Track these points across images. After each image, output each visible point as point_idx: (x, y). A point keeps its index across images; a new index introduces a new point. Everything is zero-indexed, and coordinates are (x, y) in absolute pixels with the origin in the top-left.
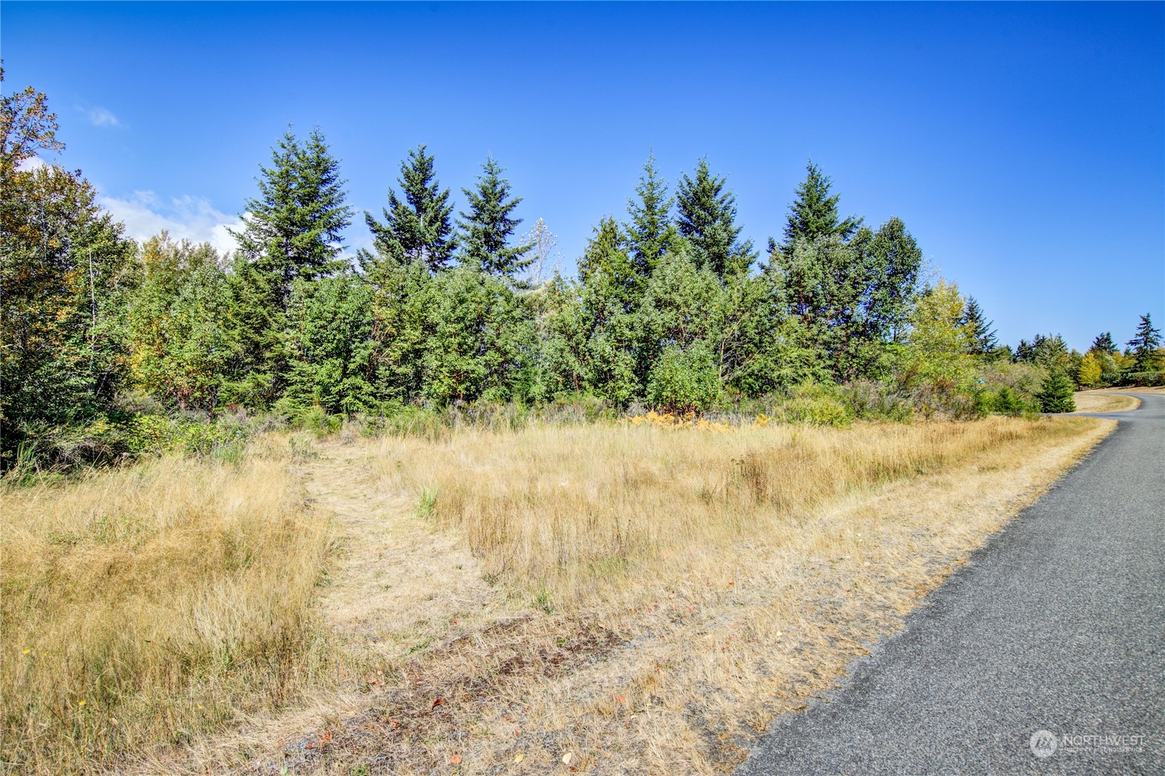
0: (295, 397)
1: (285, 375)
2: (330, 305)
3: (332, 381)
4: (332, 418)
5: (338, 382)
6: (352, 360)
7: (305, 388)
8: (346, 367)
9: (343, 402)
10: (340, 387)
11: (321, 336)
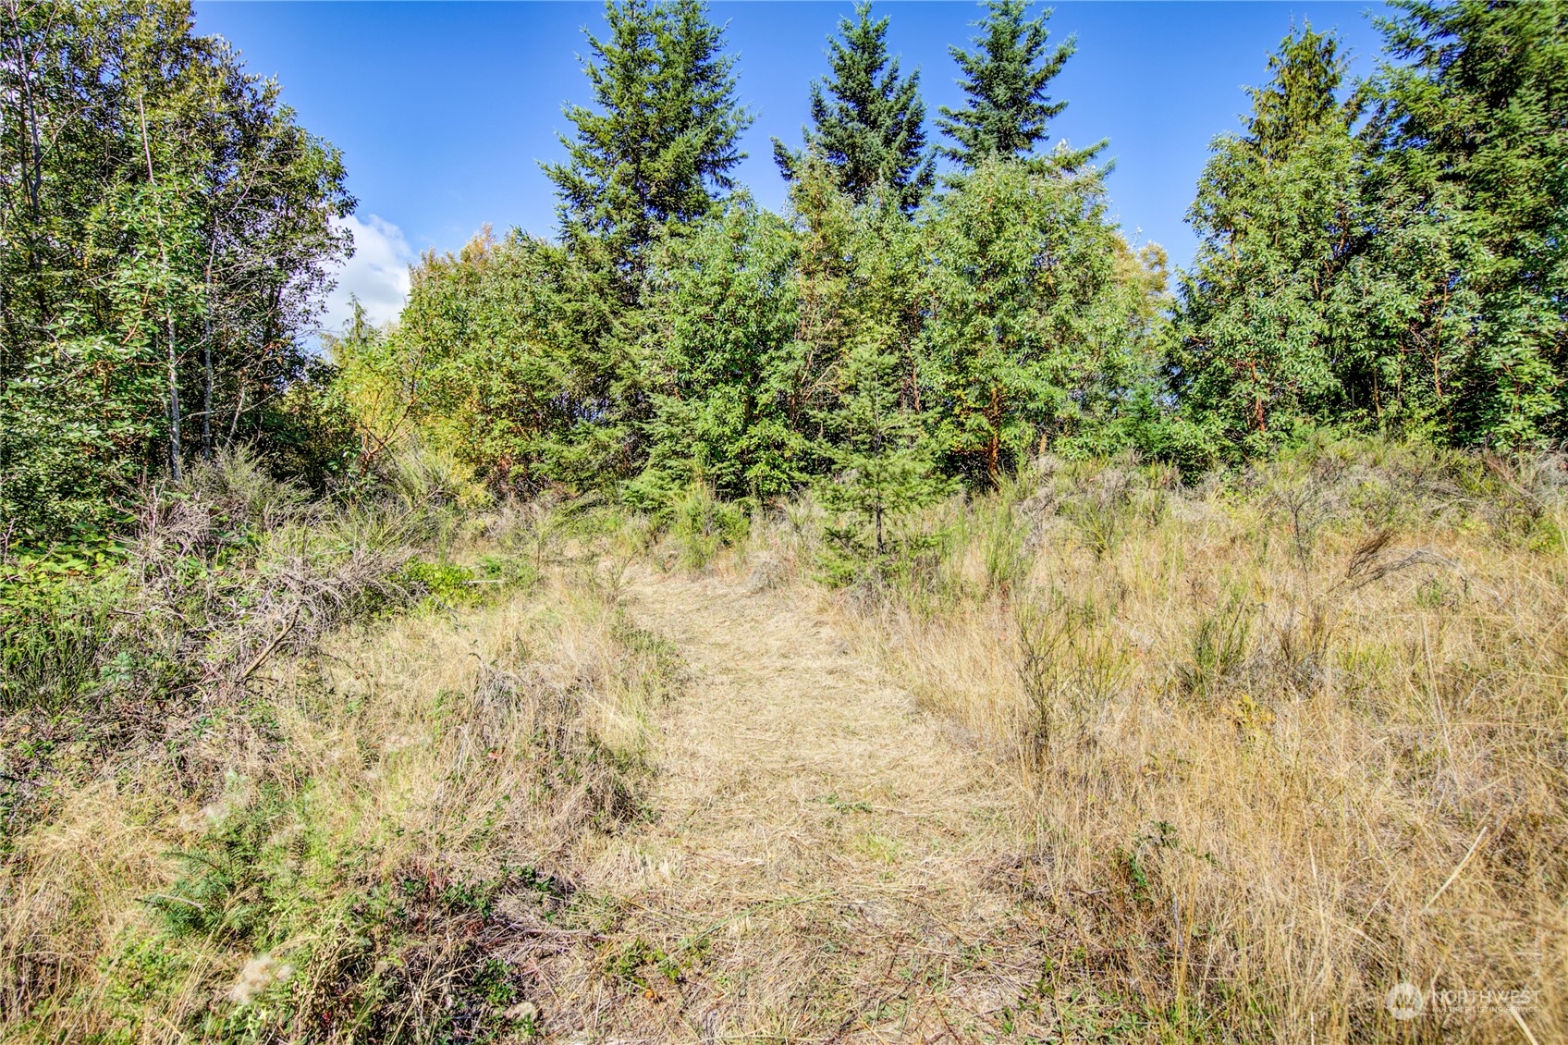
0: (664, 467)
1: (644, 426)
2: (716, 270)
3: (727, 431)
4: (729, 509)
5: (737, 434)
6: (763, 386)
7: (678, 448)
8: (752, 403)
9: (750, 474)
10: (743, 442)
11: (702, 340)
